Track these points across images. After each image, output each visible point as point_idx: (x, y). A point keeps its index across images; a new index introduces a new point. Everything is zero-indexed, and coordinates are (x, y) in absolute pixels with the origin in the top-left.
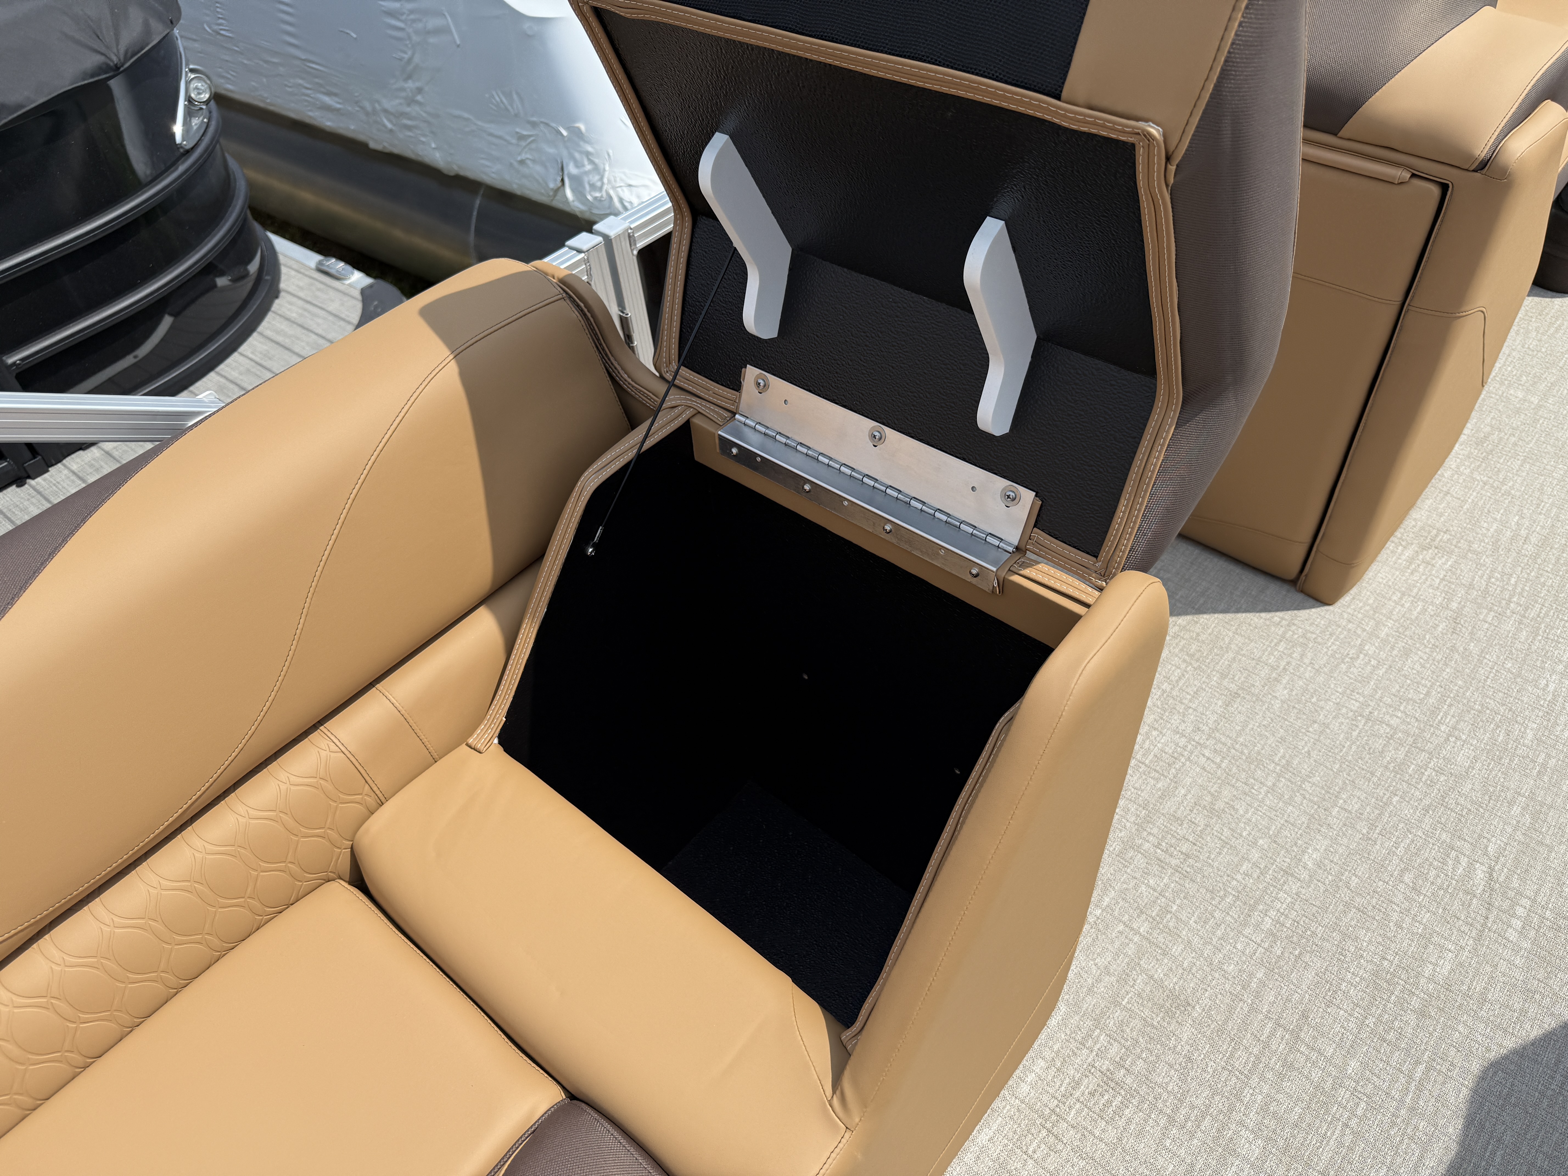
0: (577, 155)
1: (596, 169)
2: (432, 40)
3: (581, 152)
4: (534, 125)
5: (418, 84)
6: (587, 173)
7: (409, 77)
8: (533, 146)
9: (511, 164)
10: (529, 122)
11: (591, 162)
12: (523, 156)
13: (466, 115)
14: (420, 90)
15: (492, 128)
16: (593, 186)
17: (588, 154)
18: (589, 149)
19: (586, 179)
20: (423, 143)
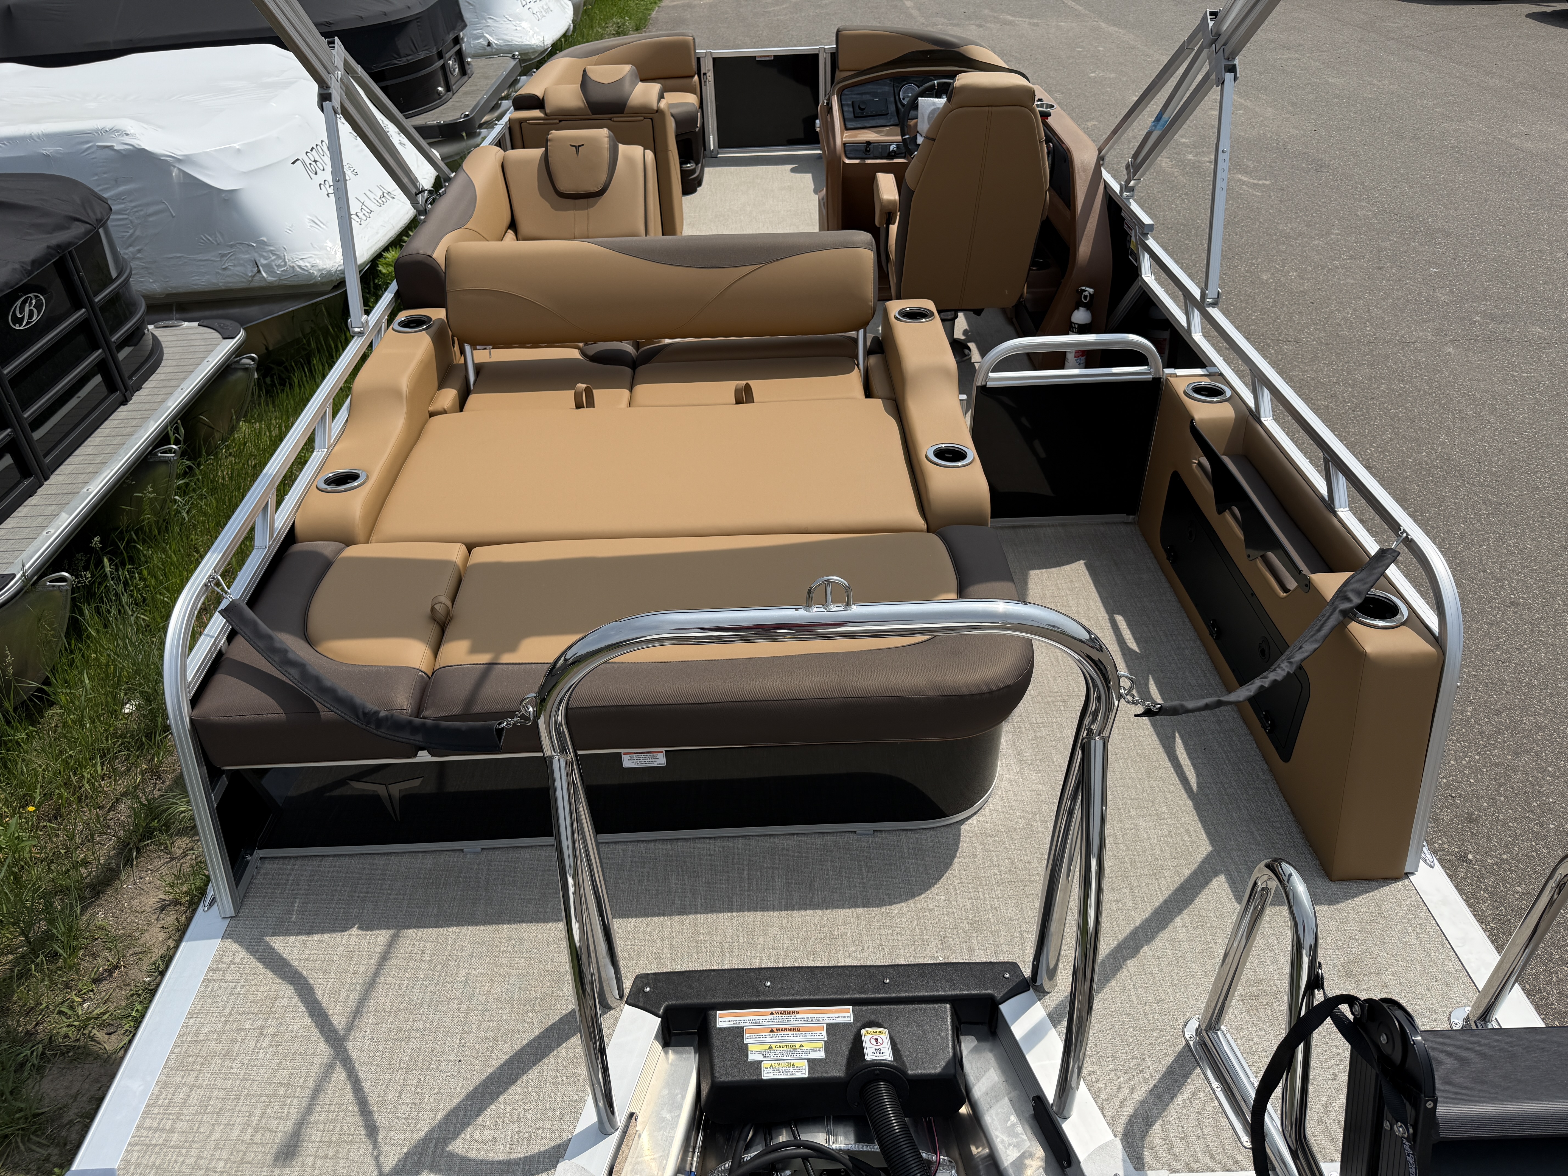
0: (265, 254)
1: (279, 257)
2: (151, 219)
3: (267, 252)
4: (232, 246)
5: (137, 248)
6: (273, 261)
7: (130, 246)
8: (233, 258)
9: (218, 273)
10: (228, 246)
11: (274, 254)
12: (226, 265)
13: (179, 255)
14: (139, 251)
15: (200, 257)
16: (279, 266)
17: (271, 251)
18: (272, 248)
19: (273, 264)
20: (142, 282)
